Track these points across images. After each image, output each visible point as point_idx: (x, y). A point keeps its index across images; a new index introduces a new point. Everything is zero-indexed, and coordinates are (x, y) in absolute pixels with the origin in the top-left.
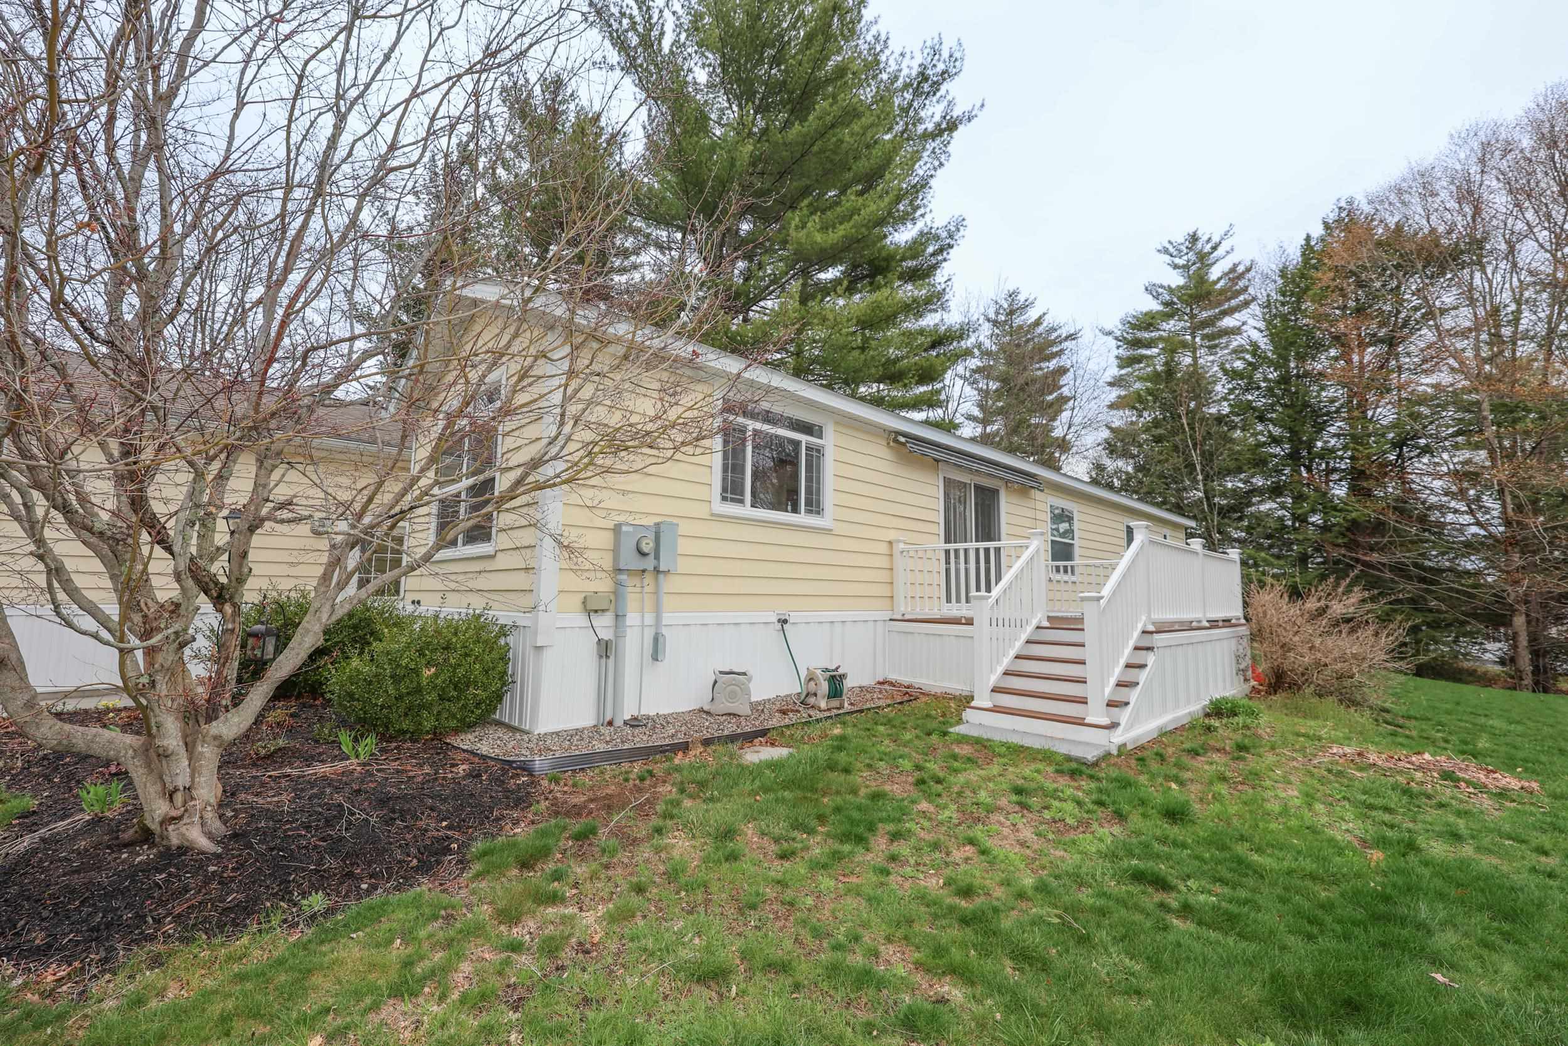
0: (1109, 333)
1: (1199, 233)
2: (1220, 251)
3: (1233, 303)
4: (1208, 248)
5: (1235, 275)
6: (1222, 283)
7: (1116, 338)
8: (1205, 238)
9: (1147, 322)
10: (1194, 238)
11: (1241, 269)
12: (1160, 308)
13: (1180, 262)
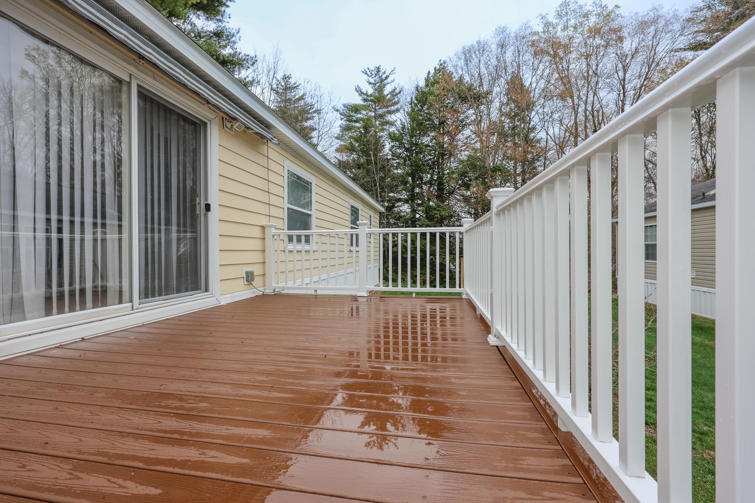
0: (337, 110)
1: (382, 68)
2: (389, 80)
3: (392, 108)
4: (384, 76)
5: (394, 93)
6: (389, 97)
7: (341, 114)
8: (383, 71)
9: (356, 109)
10: (378, 69)
11: (397, 91)
12: (362, 103)
13: (372, 81)
